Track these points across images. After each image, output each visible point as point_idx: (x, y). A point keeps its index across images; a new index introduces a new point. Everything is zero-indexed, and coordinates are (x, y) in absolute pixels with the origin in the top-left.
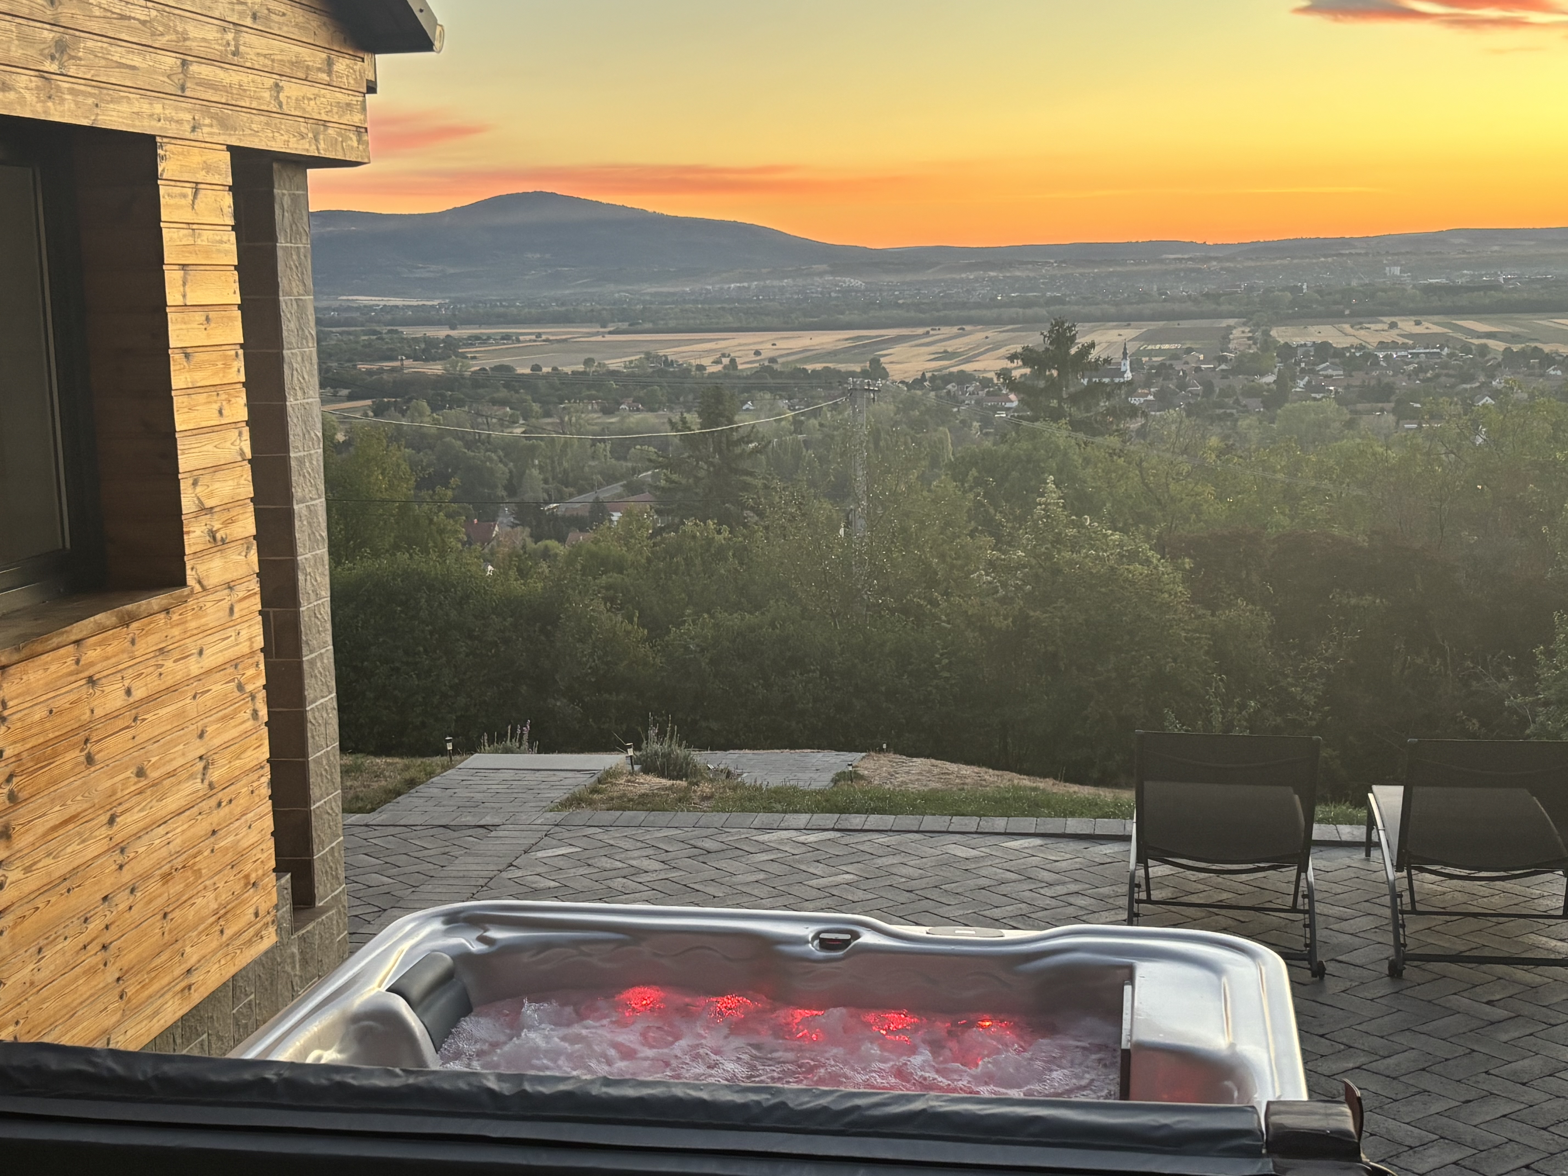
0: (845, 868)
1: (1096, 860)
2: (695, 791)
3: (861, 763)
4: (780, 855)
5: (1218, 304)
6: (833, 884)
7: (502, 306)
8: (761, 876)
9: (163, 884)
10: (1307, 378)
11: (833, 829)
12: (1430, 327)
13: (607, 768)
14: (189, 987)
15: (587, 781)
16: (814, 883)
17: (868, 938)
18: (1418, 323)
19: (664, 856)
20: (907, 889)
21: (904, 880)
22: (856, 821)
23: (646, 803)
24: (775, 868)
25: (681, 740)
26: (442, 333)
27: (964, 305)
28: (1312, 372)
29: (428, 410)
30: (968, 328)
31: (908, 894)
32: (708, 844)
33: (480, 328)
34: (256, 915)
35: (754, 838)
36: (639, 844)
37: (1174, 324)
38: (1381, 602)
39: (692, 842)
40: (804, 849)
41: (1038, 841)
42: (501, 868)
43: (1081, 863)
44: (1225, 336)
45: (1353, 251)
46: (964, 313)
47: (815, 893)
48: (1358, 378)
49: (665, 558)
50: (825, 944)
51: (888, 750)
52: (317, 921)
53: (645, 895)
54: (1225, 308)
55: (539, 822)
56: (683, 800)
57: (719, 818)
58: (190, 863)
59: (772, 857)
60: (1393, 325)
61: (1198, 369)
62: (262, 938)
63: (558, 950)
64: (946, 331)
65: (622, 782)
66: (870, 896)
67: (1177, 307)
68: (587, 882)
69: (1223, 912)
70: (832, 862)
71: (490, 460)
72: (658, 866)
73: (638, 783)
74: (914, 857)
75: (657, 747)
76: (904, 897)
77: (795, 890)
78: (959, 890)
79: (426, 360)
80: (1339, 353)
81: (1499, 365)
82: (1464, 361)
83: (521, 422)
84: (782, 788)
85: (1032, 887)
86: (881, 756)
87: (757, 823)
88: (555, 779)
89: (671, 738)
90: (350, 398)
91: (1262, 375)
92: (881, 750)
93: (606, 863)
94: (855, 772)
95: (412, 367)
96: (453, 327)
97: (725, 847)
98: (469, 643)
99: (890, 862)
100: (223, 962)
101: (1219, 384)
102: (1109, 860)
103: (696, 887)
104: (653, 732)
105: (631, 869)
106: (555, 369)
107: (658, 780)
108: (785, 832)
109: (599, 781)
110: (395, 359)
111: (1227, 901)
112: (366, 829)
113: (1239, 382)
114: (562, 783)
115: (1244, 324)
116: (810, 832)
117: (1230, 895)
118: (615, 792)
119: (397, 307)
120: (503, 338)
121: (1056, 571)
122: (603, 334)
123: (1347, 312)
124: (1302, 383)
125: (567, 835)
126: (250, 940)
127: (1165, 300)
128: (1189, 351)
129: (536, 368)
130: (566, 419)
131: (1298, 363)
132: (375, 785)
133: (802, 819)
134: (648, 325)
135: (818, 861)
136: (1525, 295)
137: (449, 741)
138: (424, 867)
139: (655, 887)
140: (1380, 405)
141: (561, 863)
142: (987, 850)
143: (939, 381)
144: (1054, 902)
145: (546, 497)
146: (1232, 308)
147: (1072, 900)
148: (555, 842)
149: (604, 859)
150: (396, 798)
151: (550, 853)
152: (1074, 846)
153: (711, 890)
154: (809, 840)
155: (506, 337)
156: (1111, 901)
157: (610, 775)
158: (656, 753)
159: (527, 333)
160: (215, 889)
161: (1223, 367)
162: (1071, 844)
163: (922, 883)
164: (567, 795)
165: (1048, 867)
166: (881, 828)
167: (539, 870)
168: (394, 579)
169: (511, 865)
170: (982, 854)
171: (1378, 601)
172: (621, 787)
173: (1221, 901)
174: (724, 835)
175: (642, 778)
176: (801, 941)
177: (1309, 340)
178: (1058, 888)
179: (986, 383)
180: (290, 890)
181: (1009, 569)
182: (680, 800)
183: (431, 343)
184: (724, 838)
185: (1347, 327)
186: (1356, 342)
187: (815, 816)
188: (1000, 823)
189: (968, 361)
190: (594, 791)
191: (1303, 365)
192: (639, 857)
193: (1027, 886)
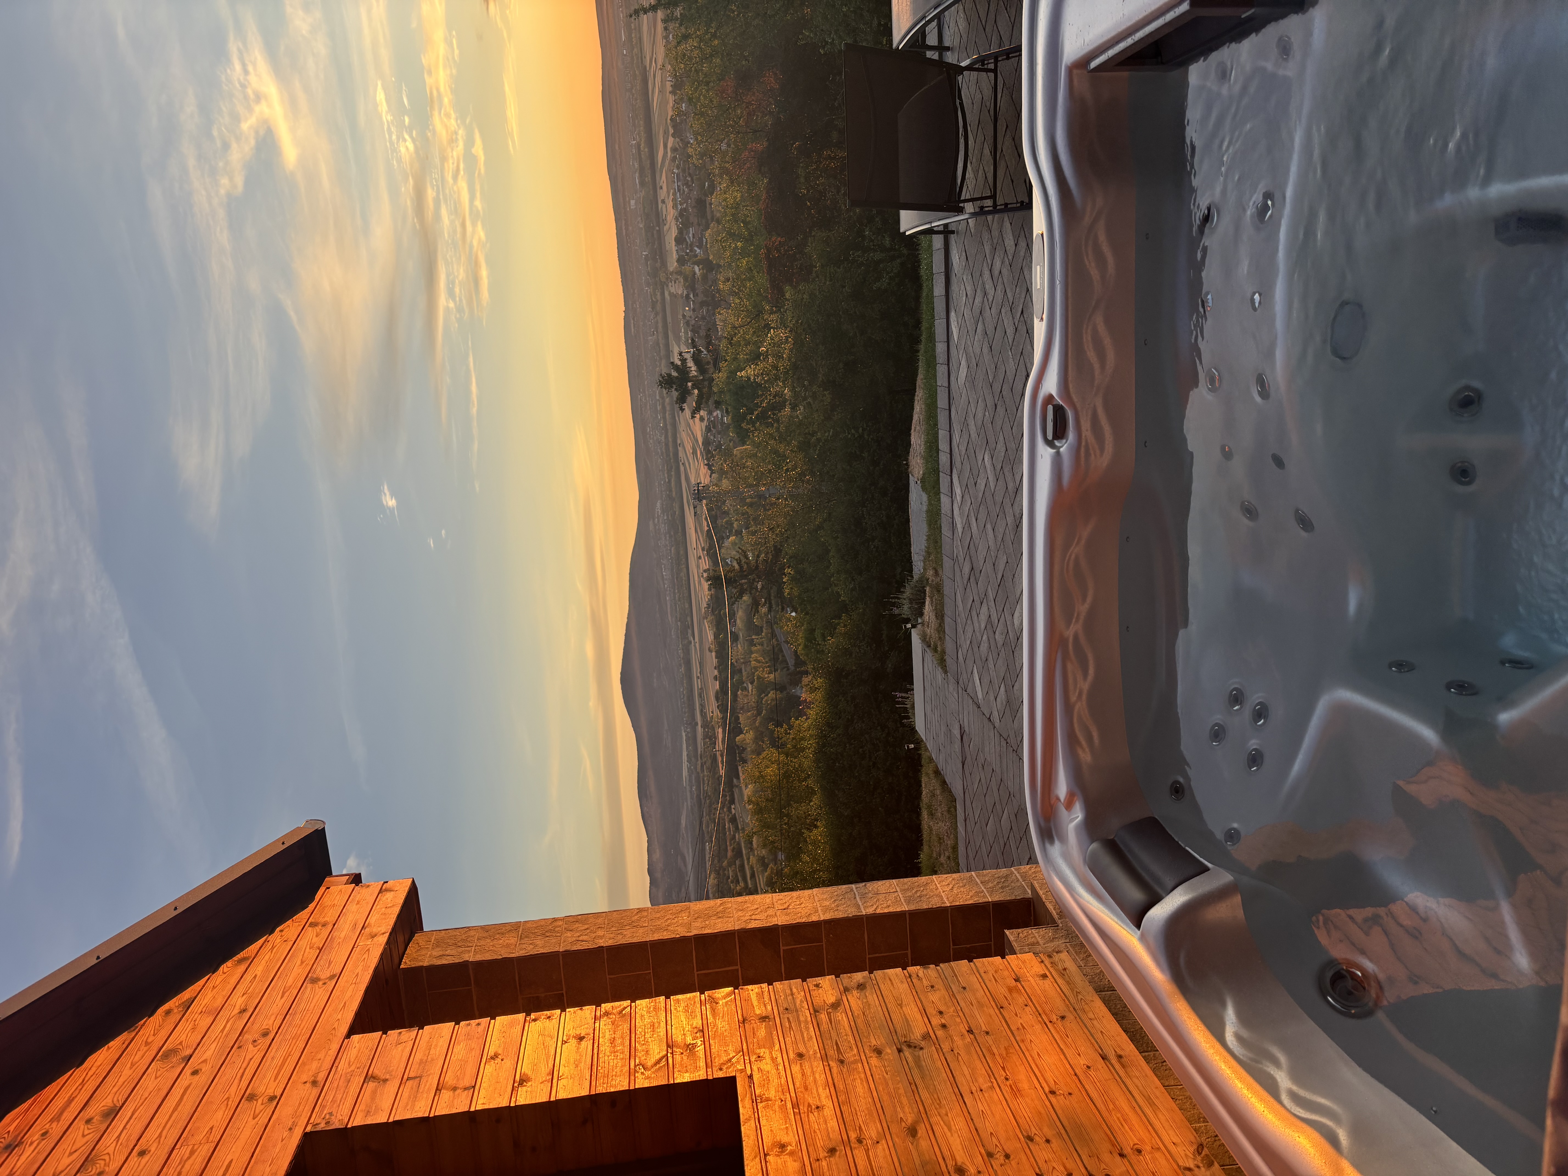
0: (980, 462)
1: (964, 264)
2: (933, 581)
3: (916, 476)
4: (972, 514)
5: (657, 301)
6: (993, 469)
7: (683, 698)
8: (989, 527)
9: (1022, 1096)
10: (696, 248)
11: (951, 476)
12: (663, 180)
13: (920, 641)
14: (1120, 1057)
15: (929, 654)
16: (992, 485)
17: (1051, 385)
18: (661, 188)
19: (977, 603)
20: (994, 409)
21: (987, 413)
22: (944, 458)
23: (940, 615)
24: (982, 516)
25: (900, 592)
26: (699, 729)
27: (667, 445)
28: (692, 245)
29: (742, 736)
30: (679, 442)
31: (998, 407)
32: (967, 569)
33: (696, 709)
34: (1044, 976)
35: (960, 535)
36: (969, 622)
37: (670, 326)
38: (802, 162)
39: (965, 582)
40: (967, 497)
41: (953, 314)
42: (992, 727)
43: (967, 275)
44: (673, 296)
45: (624, 228)
46: (671, 444)
47: (1001, 482)
48: (693, 219)
49: (805, 605)
50: (1060, 432)
51: (907, 460)
52: (1044, 900)
53: (1008, 618)
54: (659, 297)
55: (956, 695)
56: (938, 589)
57: (947, 563)
58: (1000, 1061)
59: (974, 520)
60: (663, 202)
61: (694, 310)
62: (1065, 969)
63: (1076, 726)
64: (681, 454)
65: (929, 631)
66: (1001, 438)
67: (660, 325)
68: (1000, 662)
69: (999, 146)
70: (975, 472)
71: (767, 701)
72: (984, 609)
73: (929, 620)
74: (969, 409)
75: (906, 607)
76: (1001, 410)
77: (998, 499)
78: (993, 366)
79: (715, 738)
80: (680, 231)
81: (681, 140)
82: (681, 159)
83: (745, 685)
84: (927, 520)
85: (988, 308)
86: (911, 464)
87: (949, 534)
88: (929, 677)
89: (899, 598)
90: (738, 778)
91: (695, 273)
92: (907, 464)
93: (984, 647)
94: (921, 479)
95: (719, 746)
96: (697, 724)
97: (968, 557)
98: (855, 721)
99: (974, 427)
100: (1091, 1015)
101: (701, 297)
102: (964, 254)
103: (999, 577)
104: (896, 611)
105: (988, 626)
106: (715, 668)
107: (927, 606)
108: (955, 512)
109: (929, 646)
110: (715, 755)
111: (990, 147)
112: (968, 820)
113: (699, 287)
114: (931, 672)
115: (667, 286)
116: (954, 493)
117: (986, 145)
118: (935, 636)
119: (687, 755)
120: (701, 697)
121: (795, 367)
122: (695, 643)
123: (657, 228)
124: (698, 251)
125: (964, 675)
126: (1068, 983)
127: (657, 332)
128: (684, 316)
129: (715, 678)
130: (742, 660)
131: (687, 254)
132: (940, 798)
133: (945, 500)
134: (689, 619)
135: (975, 484)
136: (642, 128)
137: (908, 747)
138: (994, 785)
139: (1002, 609)
140: (708, 206)
141: (986, 681)
142: (961, 352)
143: (708, 455)
144: (999, 288)
145: (785, 669)
146: (659, 294)
147: (996, 273)
148: (970, 684)
149: (981, 648)
150: (947, 785)
151: (978, 689)
152: (954, 287)
153: (1001, 566)
154: (960, 493)
155: (700, 695)
156: (995, 241)
157: (924, 639)
158: (910, 608)
159: (697, 684)
160: (1024, 1028)
161: (691, 296)
162: (953, 288)
163: (989, 398)
164: (939, 668)
165: (971, 301)
166: (948, 440)
167: (992, 698)
168: (819, 768)
169: (989, 719)
170: (964, 355)
171: (801, 165)
172: (932, 631)
173: (991, 152)
174: (959, 558)
175: (926, 618)
176: (1057, 460)
177: (674, 248)
178: (987, 287)
179: (708, 429)
180: (1020, 930)
181: (796, 395)
182: (939, 591)
183: (706, 736)
184: (961, 559)
185: (666, 228)
186: (674, 222)
187: (942, 490)
188: (940, 348)
189: (697, 441)
190: (935, 650)
191: (688, 251)
192: (979, 622)
193: (987, 313)
